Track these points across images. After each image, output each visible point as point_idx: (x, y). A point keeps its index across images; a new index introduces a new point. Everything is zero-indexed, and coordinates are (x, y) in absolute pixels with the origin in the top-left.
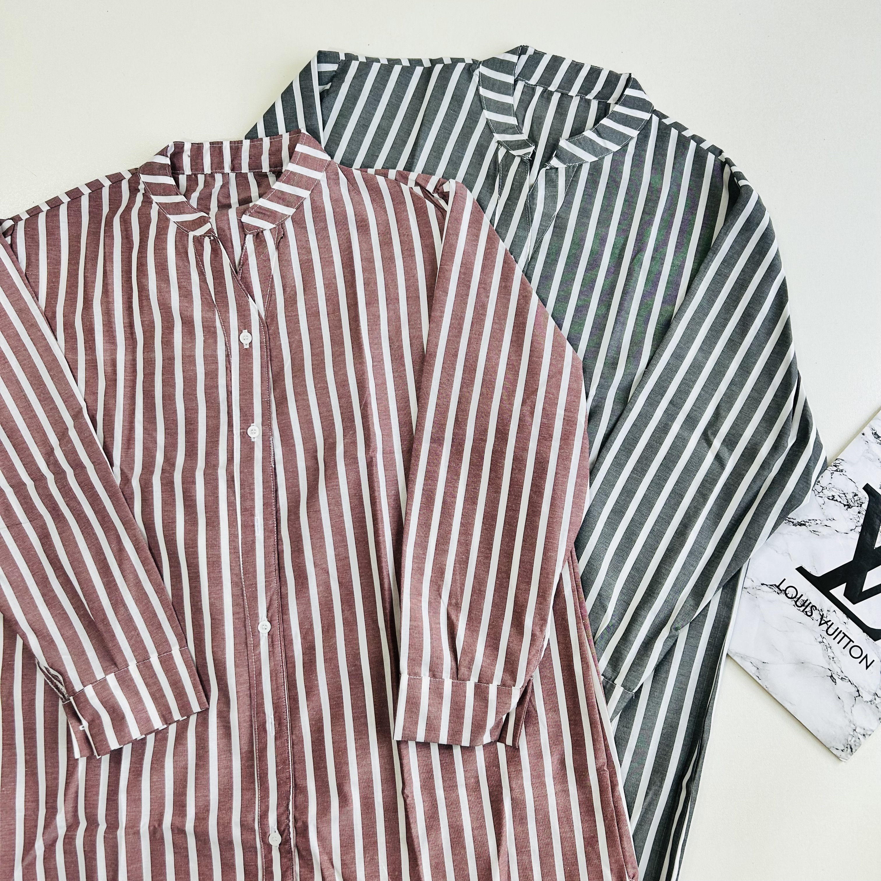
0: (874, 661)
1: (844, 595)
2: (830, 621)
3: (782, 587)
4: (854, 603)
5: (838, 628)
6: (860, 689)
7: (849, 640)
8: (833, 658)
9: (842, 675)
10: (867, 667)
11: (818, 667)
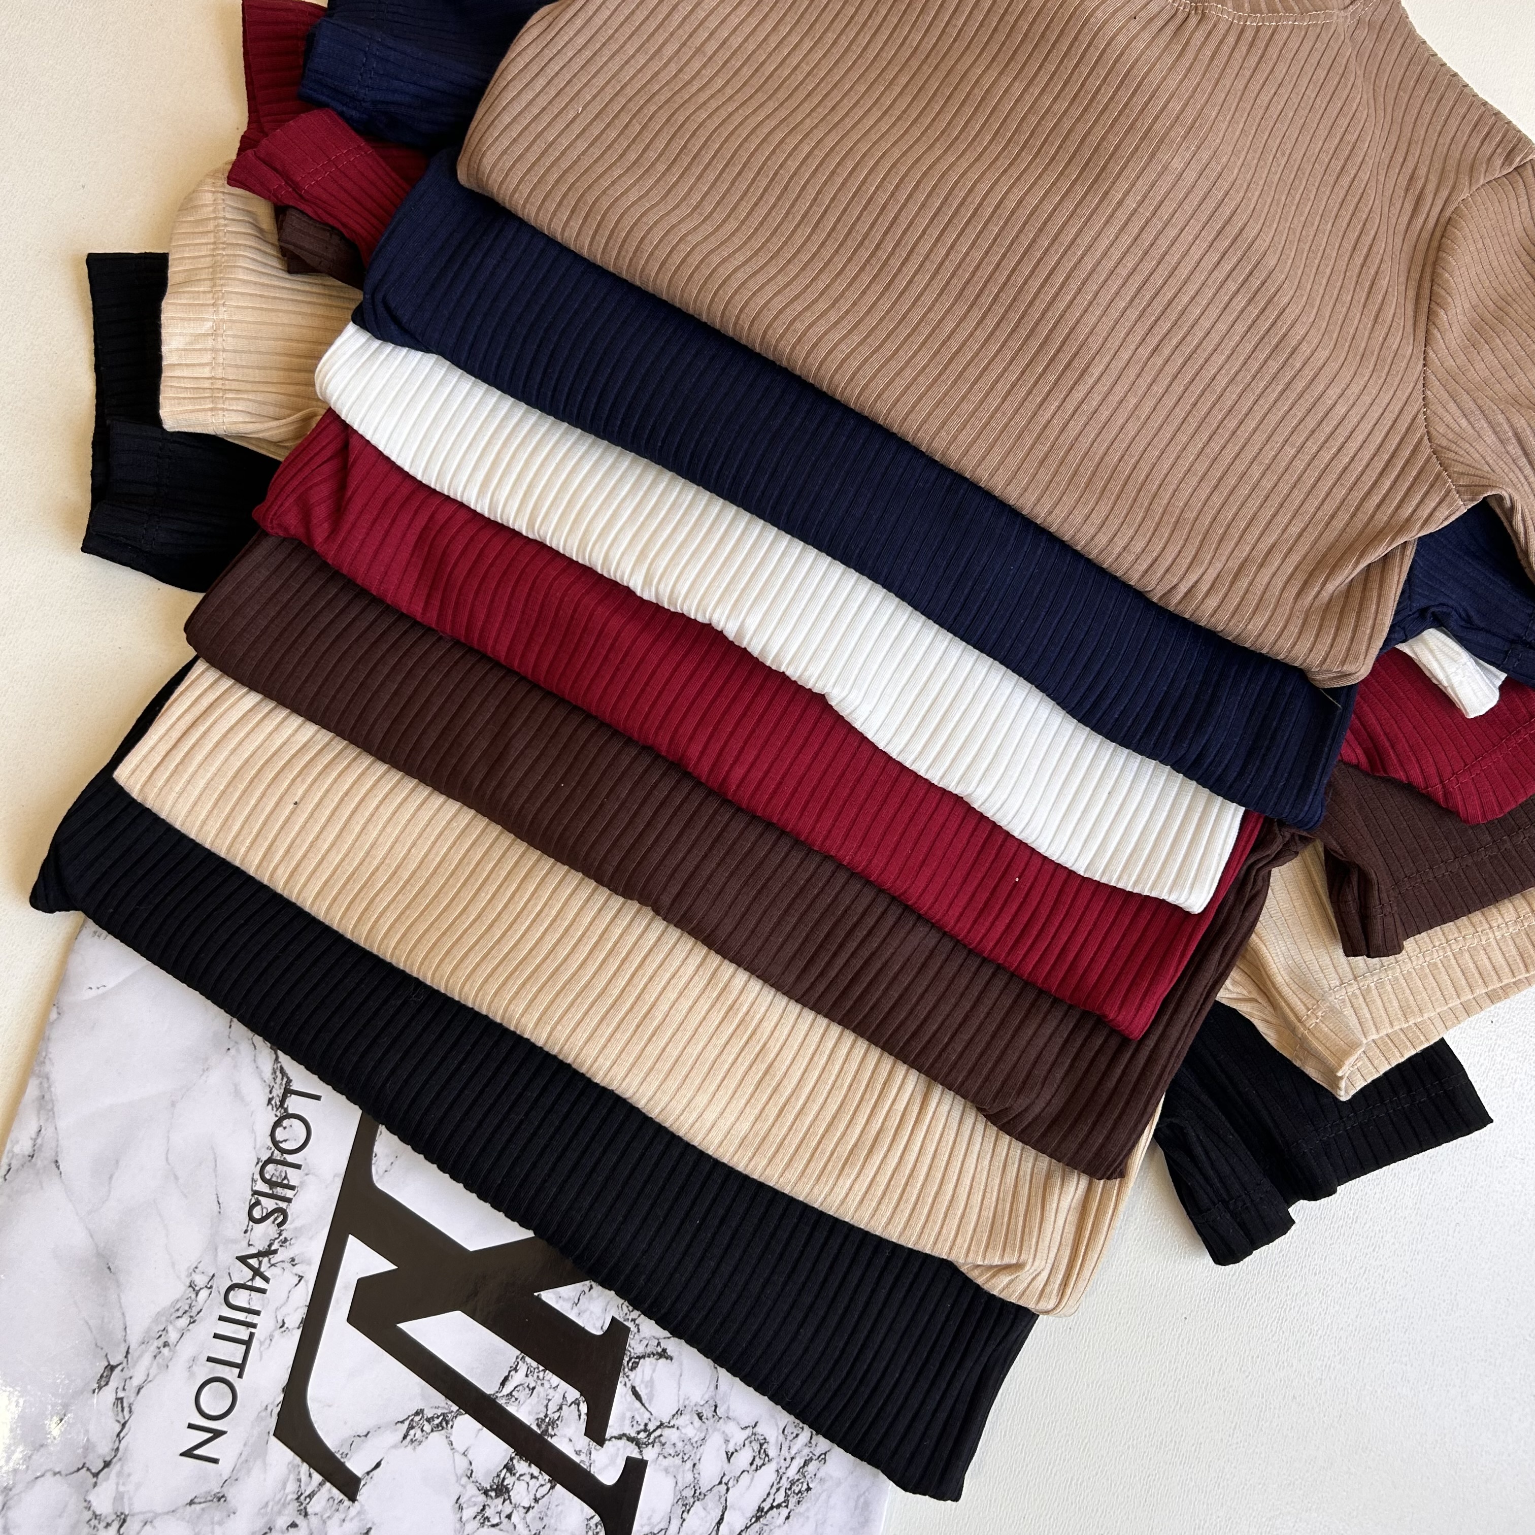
0: (215, 1461)
1: (360, 1281)
2: (267, 1280)
3: (294, 1104)
4: (349, 1320)
5: (257, 1313)
6: (115, 1468)
7: (239, 1361)
8: (166, 1344)
9: (129, 1396)
10: (188, 1454)
11: (119, 1315)
